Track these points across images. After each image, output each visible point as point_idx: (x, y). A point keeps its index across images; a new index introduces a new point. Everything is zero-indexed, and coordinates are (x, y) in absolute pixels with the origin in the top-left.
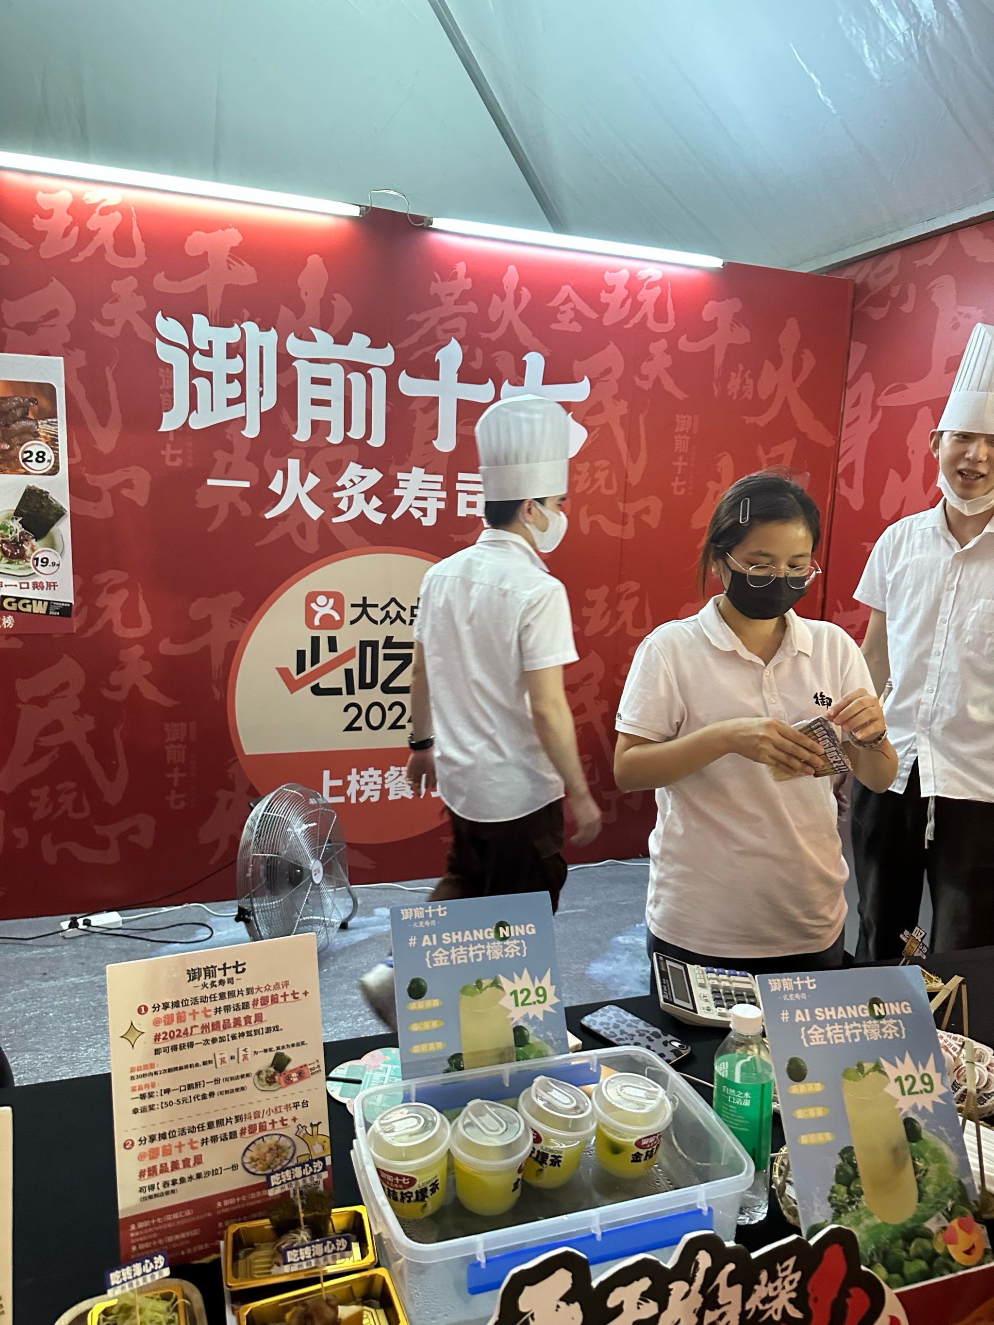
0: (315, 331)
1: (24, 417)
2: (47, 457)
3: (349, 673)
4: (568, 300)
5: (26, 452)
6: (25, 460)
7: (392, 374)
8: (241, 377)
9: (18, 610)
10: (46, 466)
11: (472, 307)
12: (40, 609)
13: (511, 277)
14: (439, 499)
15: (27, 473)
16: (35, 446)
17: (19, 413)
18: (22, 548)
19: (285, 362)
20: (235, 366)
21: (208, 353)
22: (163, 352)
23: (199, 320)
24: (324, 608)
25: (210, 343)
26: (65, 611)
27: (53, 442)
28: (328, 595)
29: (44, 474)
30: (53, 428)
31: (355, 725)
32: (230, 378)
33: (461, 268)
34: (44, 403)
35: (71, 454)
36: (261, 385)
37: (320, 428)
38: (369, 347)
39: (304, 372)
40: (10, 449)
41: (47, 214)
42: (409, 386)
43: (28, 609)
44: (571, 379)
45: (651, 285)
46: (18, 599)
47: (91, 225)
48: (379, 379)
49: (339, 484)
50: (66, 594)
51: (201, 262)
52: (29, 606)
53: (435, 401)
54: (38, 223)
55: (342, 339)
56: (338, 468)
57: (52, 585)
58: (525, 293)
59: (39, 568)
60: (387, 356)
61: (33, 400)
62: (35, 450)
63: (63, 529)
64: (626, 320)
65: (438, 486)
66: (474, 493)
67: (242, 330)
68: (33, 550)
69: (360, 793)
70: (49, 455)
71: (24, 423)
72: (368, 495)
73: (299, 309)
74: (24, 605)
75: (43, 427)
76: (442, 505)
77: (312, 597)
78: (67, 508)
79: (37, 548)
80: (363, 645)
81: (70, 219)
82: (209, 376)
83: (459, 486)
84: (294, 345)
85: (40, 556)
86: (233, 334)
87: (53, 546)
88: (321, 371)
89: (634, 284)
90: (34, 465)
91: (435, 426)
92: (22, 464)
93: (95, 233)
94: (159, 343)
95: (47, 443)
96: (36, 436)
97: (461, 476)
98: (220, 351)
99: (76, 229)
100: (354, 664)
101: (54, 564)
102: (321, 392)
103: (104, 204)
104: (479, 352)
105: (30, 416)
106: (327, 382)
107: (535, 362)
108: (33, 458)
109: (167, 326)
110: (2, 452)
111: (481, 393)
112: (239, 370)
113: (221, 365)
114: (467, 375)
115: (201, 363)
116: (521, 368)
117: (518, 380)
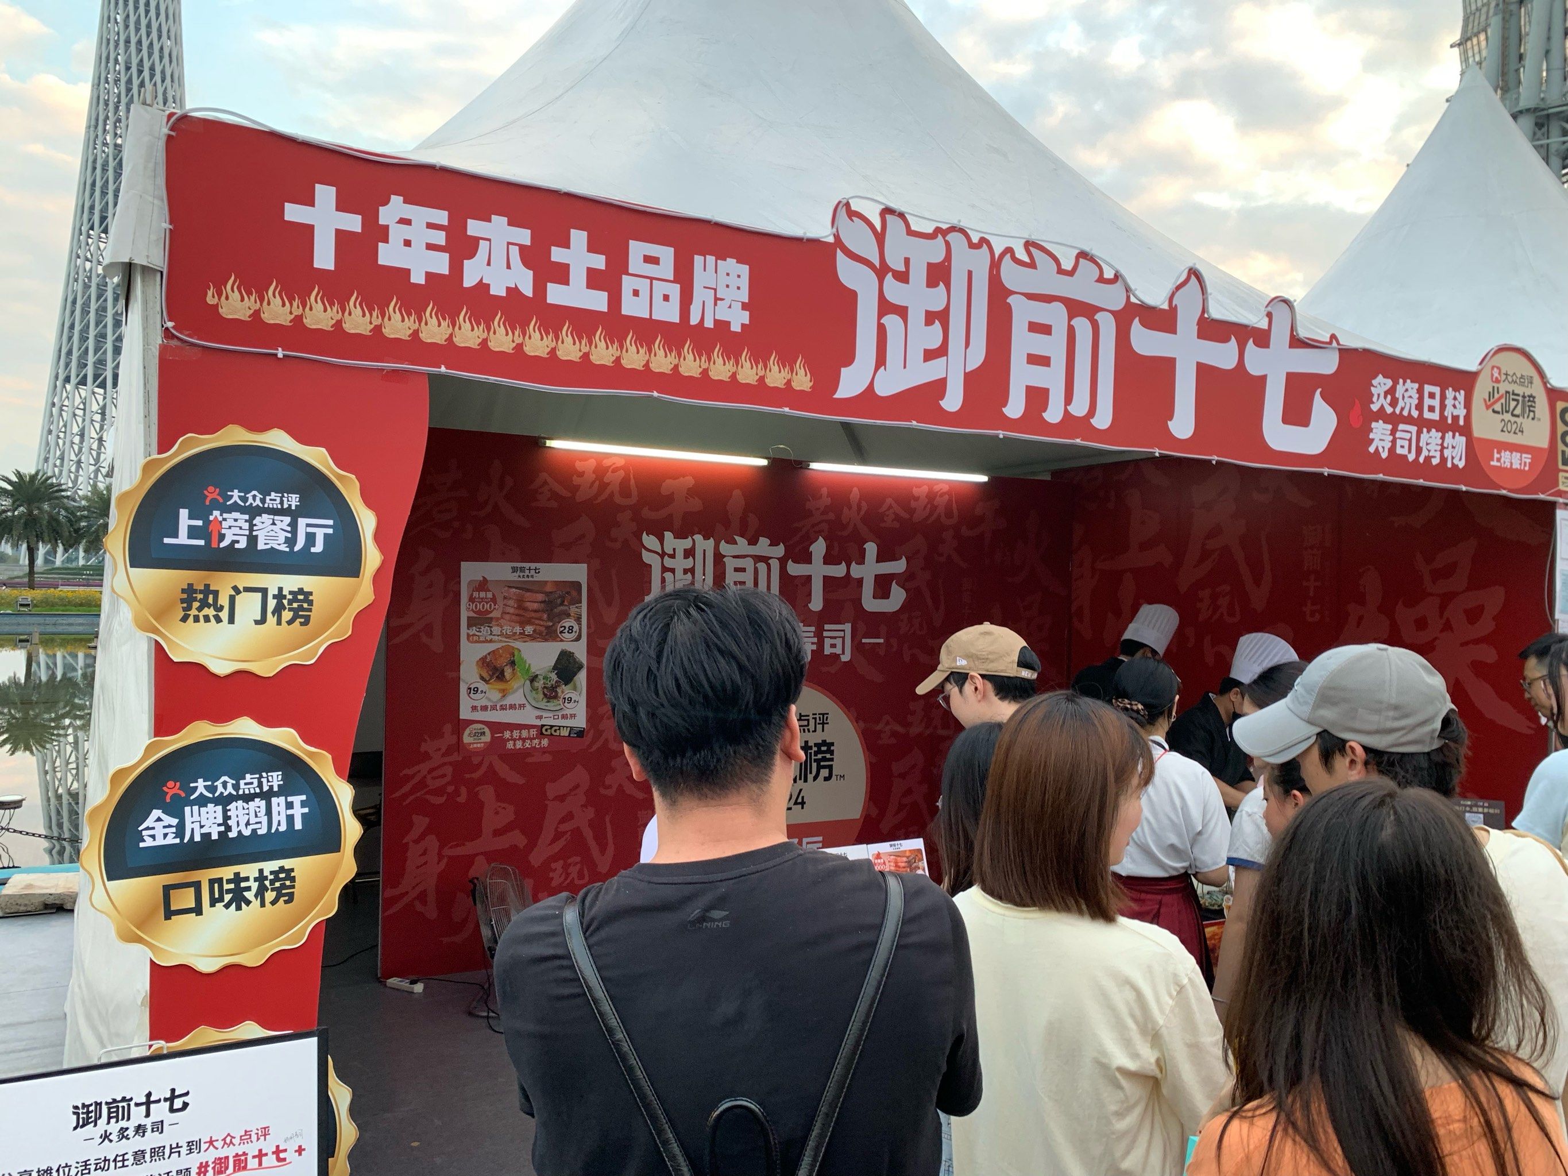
0: (736, 537)
1: (562, 604)
2: (574, 630)
4: (890, 507)
5: (561, 627)
6: (561, 632)
7: (783, 561)
8: (692, 571)
9: (551, 734)
10: (574, 635)
11: (831, 516)
12: (565, 733)
13: (855, 495)
14: (813, 643)
15: (562, 641)
16: (568, 623)
17: (559, 601)
18: (556, 692)
19: (719, 558)
21: (672, 556)
22: (647, 557)
23: (668, 535)
25: (674, 550)
26: (581, 733)
27: (578, 620)
29: (572, 641)
30: (579, 610)
32: (686, 571)
33: (824, 491)
34: (574, 594)
35: (589, 627)
36: (704, 575)
38: (770, 545)
39: (730, 564)
40: (553, 625)
41: (581, 474)
42: (795, 569)
43: (557, 733)
44: (894, 558)
45: (942, 495)
46: (552, 727)
47: (606, 479)
48: (775, 565)
50: (580, 722)
51: (670, 499)
52: (558, 731)
53: (809, 578)
54: (576, 480)
55: (753, 542)
57: (573, 716)
58: (864, 504)
59: (566, 704)
60: (780, 550)
61: (568, 593)
62: (567, 625)
63: (582, 677)
64: (927, 518)
65: (812, 634)
66: (835, 638)
67: (693, 540)
68: (563, 692)
70: (576, 628)
71: (562, 608)
73: (727, 523)
74: (555, 731)
75: (573, 609)
76: (814, 647)
78: (584, 662)
79: (565, 691)
81: (594, 476)
82: (673, 571)
83: (825, 634)
84: (725, 548)
85: (567, 697)
86: (687, 543)
87: (575, 689)
88: (740, 563)
89: (931, 496)
90: (566, 635)
91: (810, 594)
92: (560, 635)
93: (608, 484)
94: (644, 552)
95: (575, 620)
96: (568, 615)
97: (827, 627)
98: (680, 554)
99: (597, 483)
101: (575, 701)
102: (740, 576)
103: (614, 466)
104: (836, 544)
105: (566, 603)
106: (743, 570)
107: (871, 549)
108: (566, 631)
109: (649, 541)
110: (547, 628)
111: (838, 571)
112: (690, 566)
113: (680, 563)
114: (828, 560)
115: (668, 562)
116: (862, 553)
117: (861, 561)
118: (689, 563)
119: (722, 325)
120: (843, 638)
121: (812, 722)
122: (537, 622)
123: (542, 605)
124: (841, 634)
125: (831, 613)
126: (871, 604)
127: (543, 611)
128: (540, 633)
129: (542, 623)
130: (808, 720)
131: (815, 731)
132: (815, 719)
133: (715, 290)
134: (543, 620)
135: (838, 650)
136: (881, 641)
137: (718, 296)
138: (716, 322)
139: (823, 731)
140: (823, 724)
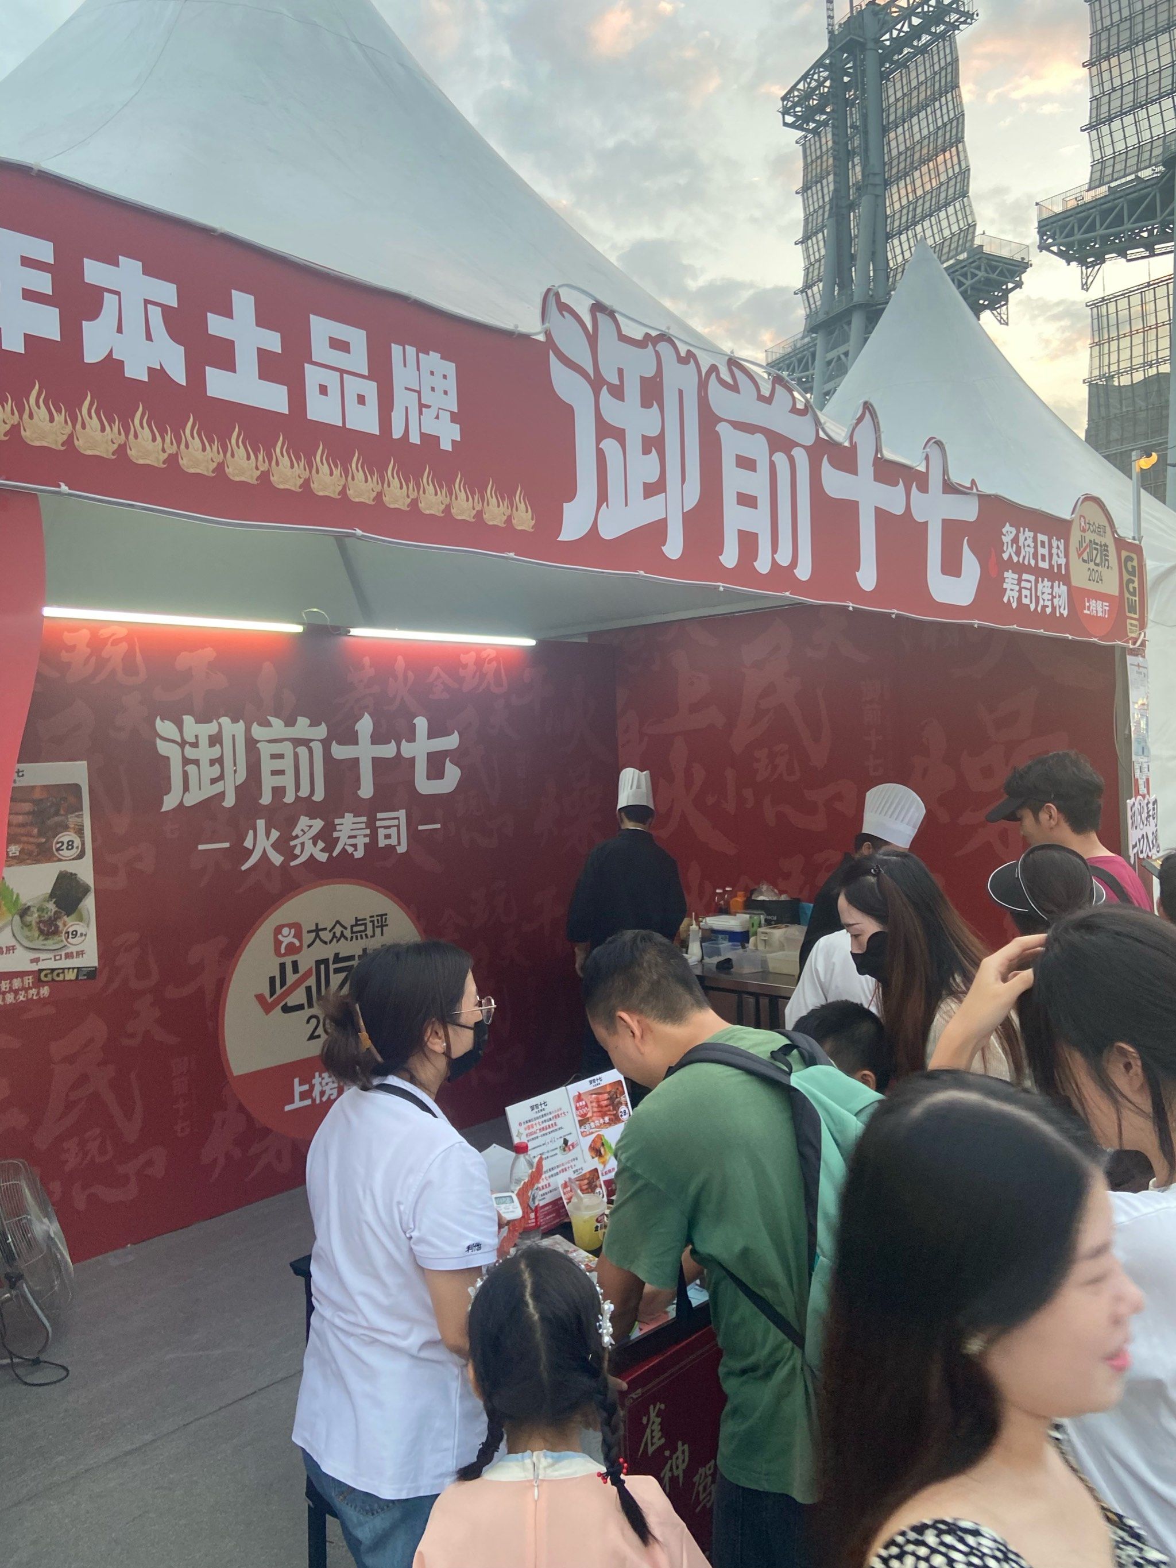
0: (271, 719)
1: (57, 813)
2: (75, 845)
3: (309, 989)
4: (438, 677)
5: (58, 843)
6: (58, 850)
7: (326, 744)
8: (220, 761)
9: (53, 980)
10: (74, 852)
11: (376, 689)
12: (71, 976)
13: (400, 663)
14: (365, 836)
15: (60, 860)
16: (65, 837)
17: (52, 810)
18: (57, 927)
19: (251, 744)
21: (195, 745)
22: (163, 748)
23: (188, 720)
24: (287, 937)
25: (197, 737)
26: (92, 974)
27: (80, 832)
28: (290, 926)
29: (73, 859)
30: (79, 820)
31: (316, 1034)
32: (212, 762)
33: (367, 660)
34: (72, 799)
35: (94, 840)
36: (235, 765)
37: (278, 792)
38: (310, 726)
39: (265, 750)
40: (45, 842)
41: (72, 649)
42: (339, 752)
43: (61, 978)
44: (447, 733)
45: (490, 661)
46: (53, 970)
47: (105, 654)
48: (317, 748)
49: (294, 834)
50: (91, 959)
51: (187, 675)
52: (61, 976)
53: (356, 761)
54: (65, 656)
55: (290, 722)
56: (293, 822)
57: (80, 953)
58: (410, 674)
59: (70, 940)
60: (321, 731)
61: (65, 799)
62: (65, 839)
63: (89, 903)
64: (477, 688)
65: (363, 826)
66: (389, 827)
67: (220, 725)
68: (65, 925)
69: (322, 1093)
70: (77, 842)
71: (56, 819)
72: (315, 840)
73: (259, 703)
74: (58, 975)
75: (72, 820)
76: (367, 840)
77: (278, 930)
78: (92, 886)
79: (70, 923)
80: (318, 963)
81: (89, 650)
82: (196, 762)
83: (378, 824)
84: (258, 732)
85: (71, 930)
86: (212, 728)
87: (81, 919)
88: (276, 749)
89: (480, 662)
90: (65, 853)
91: (358, 779)
92: (56, 853)
93: (108, 660)
94: (158, 741)
95: (75, 833)
96: (66, 828)
97: (379, 815)
98: (204, 742)
99: (93, 659)
100: (312, 981)
101: (81, 935)
102: (278, 765)
103: (114, 637)
104: (383, 722)
105: (62, 812)
106: (281, 756)
107: (421, 724)
108: (64, 847)
109: (165, 727)
110: (39, 845)
111: (388, 751)
112: (218, 755)
113: (205, 753)
114: (377, 738)
115: (190, 753)
116: (412, 728)
117: (412, 739)
118: (215, 752)
119: (430, 441)
120: (398, 827)
121: (370, 926)
122: (25, 839)
123: (31, 817)
124: (396, 822)
125: (383, 800)
126: (425, 786)
127: (32, 824)
128: (30, 854)
129: (31, 840)
130: (365, 924)
131: (373, 936)
132: (373, 922)
133: (419, 392)
134: (31, 836)
135: (393, 841)
136: (438, 826)
137: (423, 402)
138: (423, 436)
139: (382, 934)
140: (382, 926)
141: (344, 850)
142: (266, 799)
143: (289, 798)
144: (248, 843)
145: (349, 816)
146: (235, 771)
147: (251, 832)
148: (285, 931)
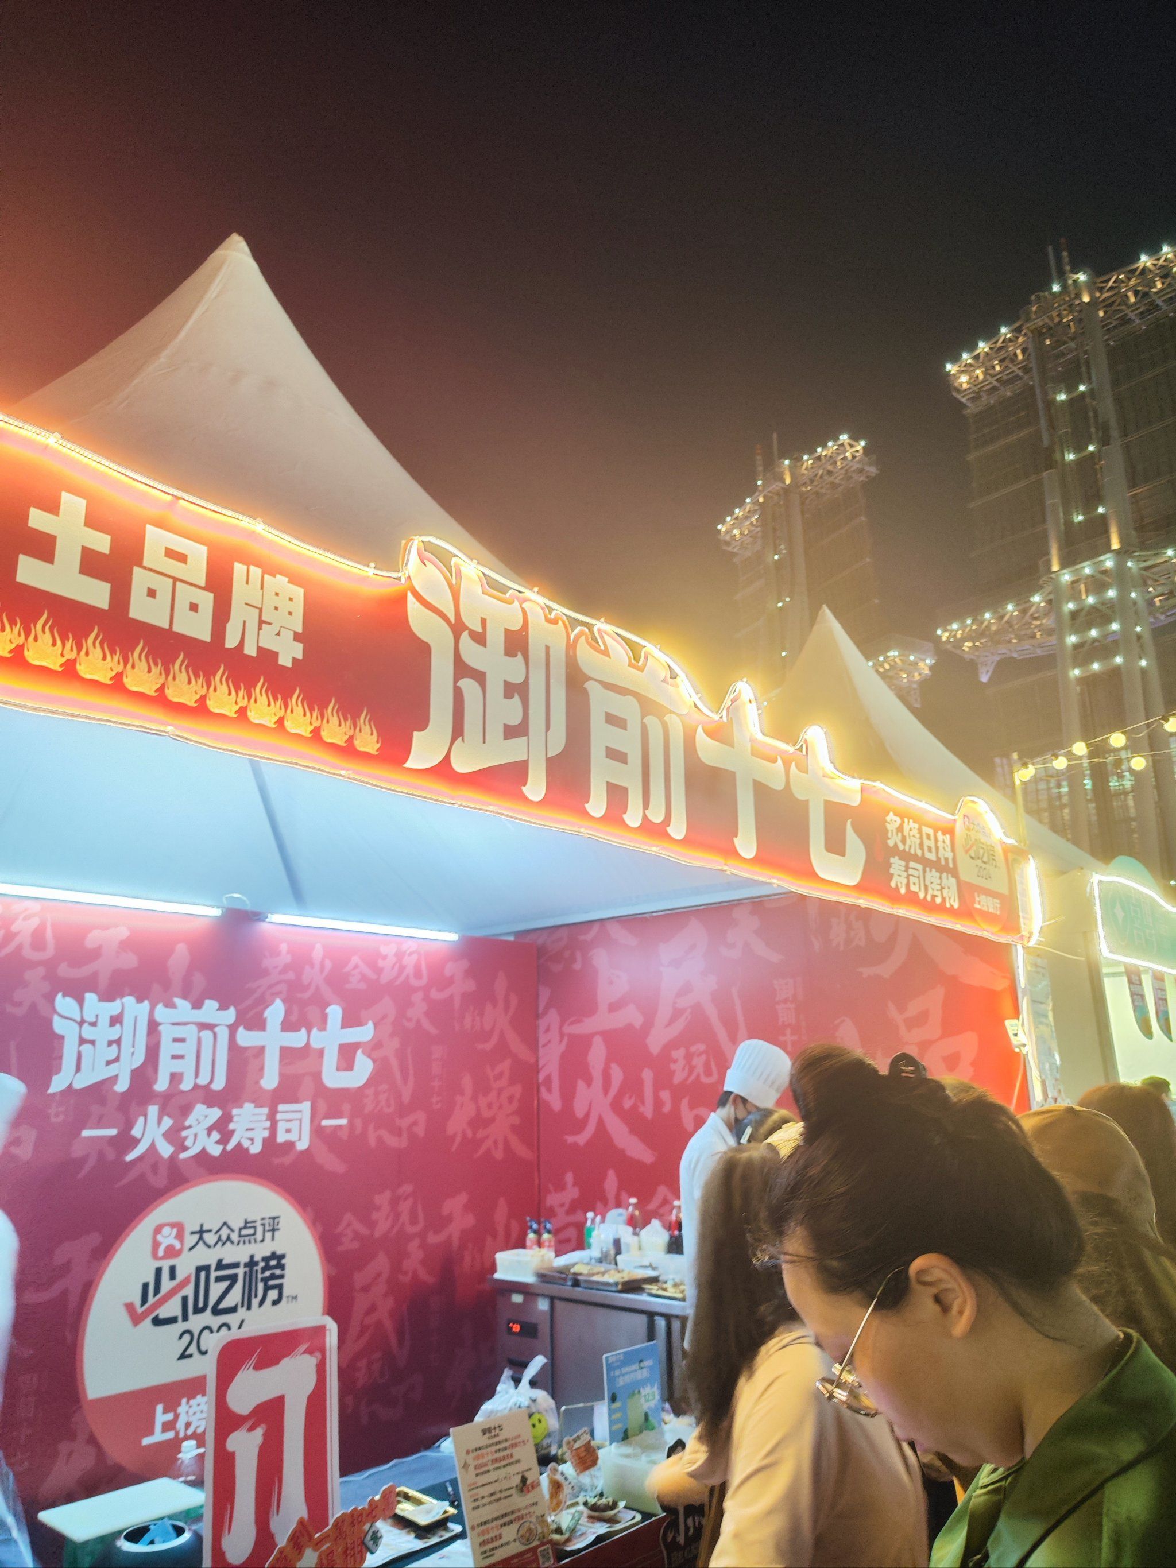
0: (178, 1000)
4: (356, 967)
7: (233, 1029)
8: (118, 1042)
11: (291, 976)
13: (318, 953)
14: (264, 1129)
19: (153, 1027)
20: (115, 1033)
21: (94, 1024)
22: (59, 1026)
23: (90, 998)
24: (168, 1237)
25: (97, 1016)
28: (173, 1225)
31: (188, 1353)
32: (110, 1043)
33: (284, 947)
36: (133, 1047)
37: (175, 1078)
38: (218, 1009)
39: (166, 1033)
42: (246, 1038)
44: (361, 1024)
45: (411, 954)
47: (14, 928)
48: (223, 1034)
49: (187, 1124)
51: (96, 954)
53: (262, 1049)
55: (197, 1005)
56: (186, 1110)
58: (328, 963)
60: (230, 1015)
64: (397, 977)
65: (264, 1117)
66: (291, 1121)
67: (123, 1004)
69: (188, 1425)
72: (210, 1131)
73: (166, 985)
76: (266, 1134)
77: (158, 1230)
80: (199, 1269)
82: (93, 1043)
83: (280, 1116)
84: (162, 1013)
86: (113, 1008)
88: (179, 1032)
89: (399, 955)
91: (261, 1069)
93: (16, 934)
94: (56, 1018)
97: (281, 1108)
98: (103, 1021)
99: (2, 933)
100: (189, 1291)
102: (179, 1049)
103: (26, 911)
104: (295, 1009)
106: (183, 1040)
107: (335, 1012)
109: (64, 1004)
111: (297, 1039)
112: (116, 1037)
113: (104, 1033)
114: (288, 1026)
115: (88, 1032)
116: (324, 1018)
117: (323, 1025)
120: (301, 1120)
121: (260, 1229)
124: (298, 1116)
125: (287, 1092)
126: (334, 1078)
130: (255, 1227)
131: (262, 1241)
132: (263, 1225)
133: (261, 610)
135: (293, 1137)
136: (343, 1122)
137: (264, 618)
138: (260, 649)
139: (273, 1240)
140: (273, 1230)
141: (239, 1145)
142: (162, 1085)
143: (186, 1085)
144: (136, 1132)
145: (249, 1106)
146: (133, 1053)
147: (141, 1119)
148: (166, 1230)
